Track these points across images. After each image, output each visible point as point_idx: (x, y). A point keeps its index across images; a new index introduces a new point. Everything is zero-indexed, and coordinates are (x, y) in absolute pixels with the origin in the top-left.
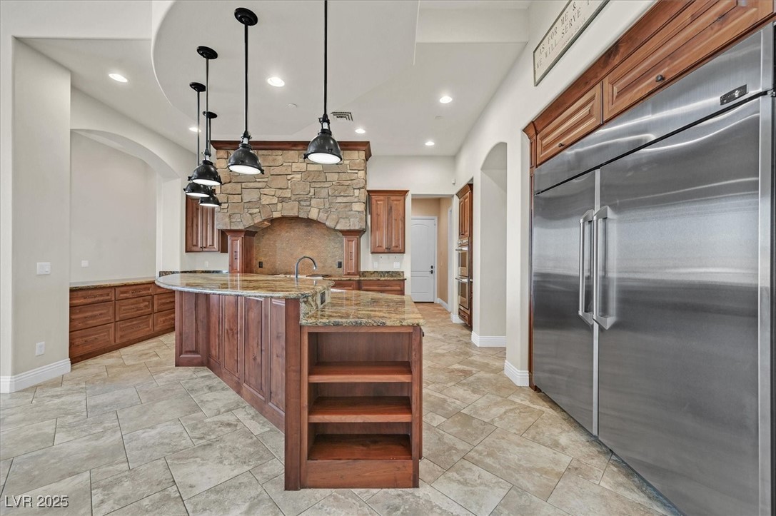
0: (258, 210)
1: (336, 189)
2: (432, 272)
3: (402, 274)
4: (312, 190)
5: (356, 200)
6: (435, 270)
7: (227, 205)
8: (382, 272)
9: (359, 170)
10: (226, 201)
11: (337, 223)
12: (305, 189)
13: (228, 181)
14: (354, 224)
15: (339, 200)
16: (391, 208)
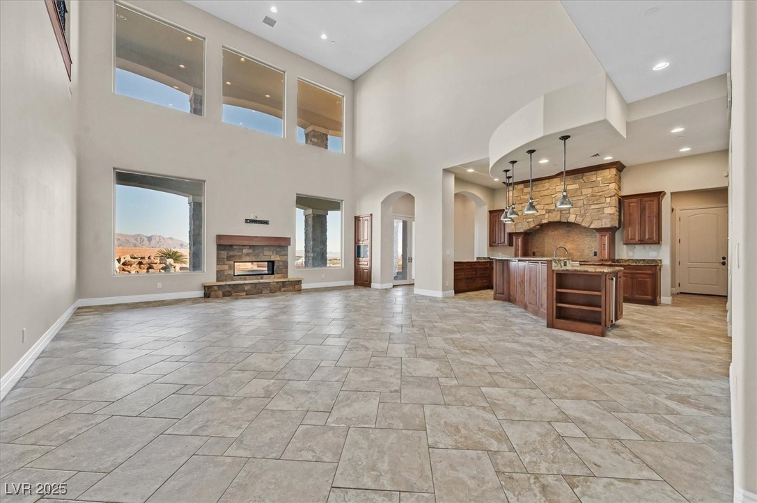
0: (531, 220)
1: (590, 199)
3: (659, 262)
5: (608, 205)
8: (637, 260)
9: (610, 183)
11: (591, 223)
14: (605, 223)
15: (593, 207)
16: (644, 208)
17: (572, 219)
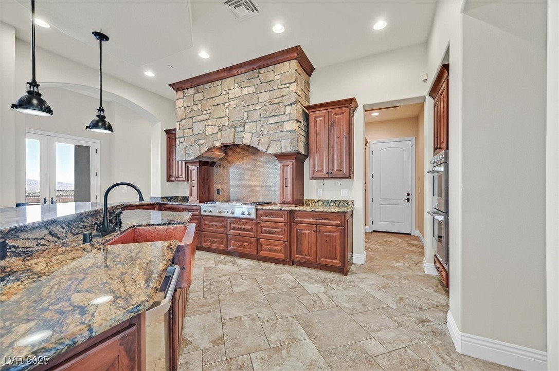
0: (203, 141)
1: (267, 109)
2: (408, 200)
3: (351, 204)
4: (246, 115)
5: (287, 118)
6: (413, 197)
7: (183, 138)
8: (327, 201)
9: (290, 83)
10: (182, 135)
11: (268, 146)
12: (239, 114)
13: (184, 117)
14: (285, 146)
15: (271, 120)
16: (332, 124)
17: (247, 141)
